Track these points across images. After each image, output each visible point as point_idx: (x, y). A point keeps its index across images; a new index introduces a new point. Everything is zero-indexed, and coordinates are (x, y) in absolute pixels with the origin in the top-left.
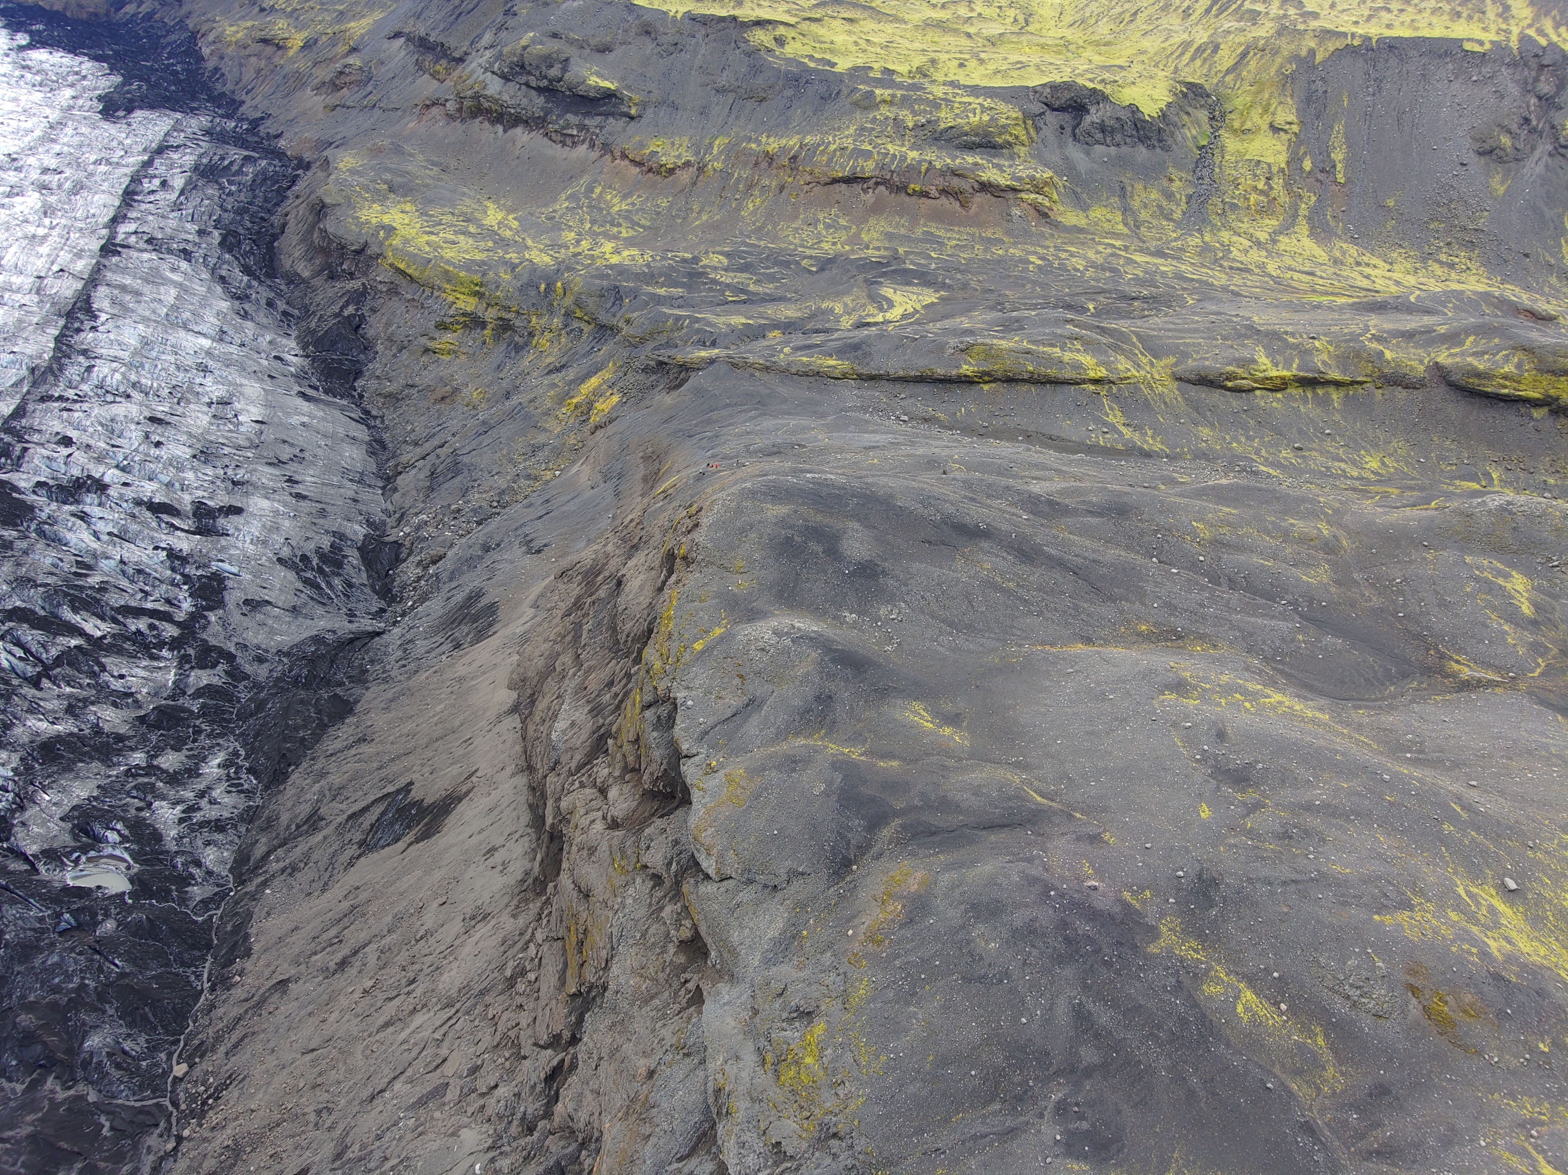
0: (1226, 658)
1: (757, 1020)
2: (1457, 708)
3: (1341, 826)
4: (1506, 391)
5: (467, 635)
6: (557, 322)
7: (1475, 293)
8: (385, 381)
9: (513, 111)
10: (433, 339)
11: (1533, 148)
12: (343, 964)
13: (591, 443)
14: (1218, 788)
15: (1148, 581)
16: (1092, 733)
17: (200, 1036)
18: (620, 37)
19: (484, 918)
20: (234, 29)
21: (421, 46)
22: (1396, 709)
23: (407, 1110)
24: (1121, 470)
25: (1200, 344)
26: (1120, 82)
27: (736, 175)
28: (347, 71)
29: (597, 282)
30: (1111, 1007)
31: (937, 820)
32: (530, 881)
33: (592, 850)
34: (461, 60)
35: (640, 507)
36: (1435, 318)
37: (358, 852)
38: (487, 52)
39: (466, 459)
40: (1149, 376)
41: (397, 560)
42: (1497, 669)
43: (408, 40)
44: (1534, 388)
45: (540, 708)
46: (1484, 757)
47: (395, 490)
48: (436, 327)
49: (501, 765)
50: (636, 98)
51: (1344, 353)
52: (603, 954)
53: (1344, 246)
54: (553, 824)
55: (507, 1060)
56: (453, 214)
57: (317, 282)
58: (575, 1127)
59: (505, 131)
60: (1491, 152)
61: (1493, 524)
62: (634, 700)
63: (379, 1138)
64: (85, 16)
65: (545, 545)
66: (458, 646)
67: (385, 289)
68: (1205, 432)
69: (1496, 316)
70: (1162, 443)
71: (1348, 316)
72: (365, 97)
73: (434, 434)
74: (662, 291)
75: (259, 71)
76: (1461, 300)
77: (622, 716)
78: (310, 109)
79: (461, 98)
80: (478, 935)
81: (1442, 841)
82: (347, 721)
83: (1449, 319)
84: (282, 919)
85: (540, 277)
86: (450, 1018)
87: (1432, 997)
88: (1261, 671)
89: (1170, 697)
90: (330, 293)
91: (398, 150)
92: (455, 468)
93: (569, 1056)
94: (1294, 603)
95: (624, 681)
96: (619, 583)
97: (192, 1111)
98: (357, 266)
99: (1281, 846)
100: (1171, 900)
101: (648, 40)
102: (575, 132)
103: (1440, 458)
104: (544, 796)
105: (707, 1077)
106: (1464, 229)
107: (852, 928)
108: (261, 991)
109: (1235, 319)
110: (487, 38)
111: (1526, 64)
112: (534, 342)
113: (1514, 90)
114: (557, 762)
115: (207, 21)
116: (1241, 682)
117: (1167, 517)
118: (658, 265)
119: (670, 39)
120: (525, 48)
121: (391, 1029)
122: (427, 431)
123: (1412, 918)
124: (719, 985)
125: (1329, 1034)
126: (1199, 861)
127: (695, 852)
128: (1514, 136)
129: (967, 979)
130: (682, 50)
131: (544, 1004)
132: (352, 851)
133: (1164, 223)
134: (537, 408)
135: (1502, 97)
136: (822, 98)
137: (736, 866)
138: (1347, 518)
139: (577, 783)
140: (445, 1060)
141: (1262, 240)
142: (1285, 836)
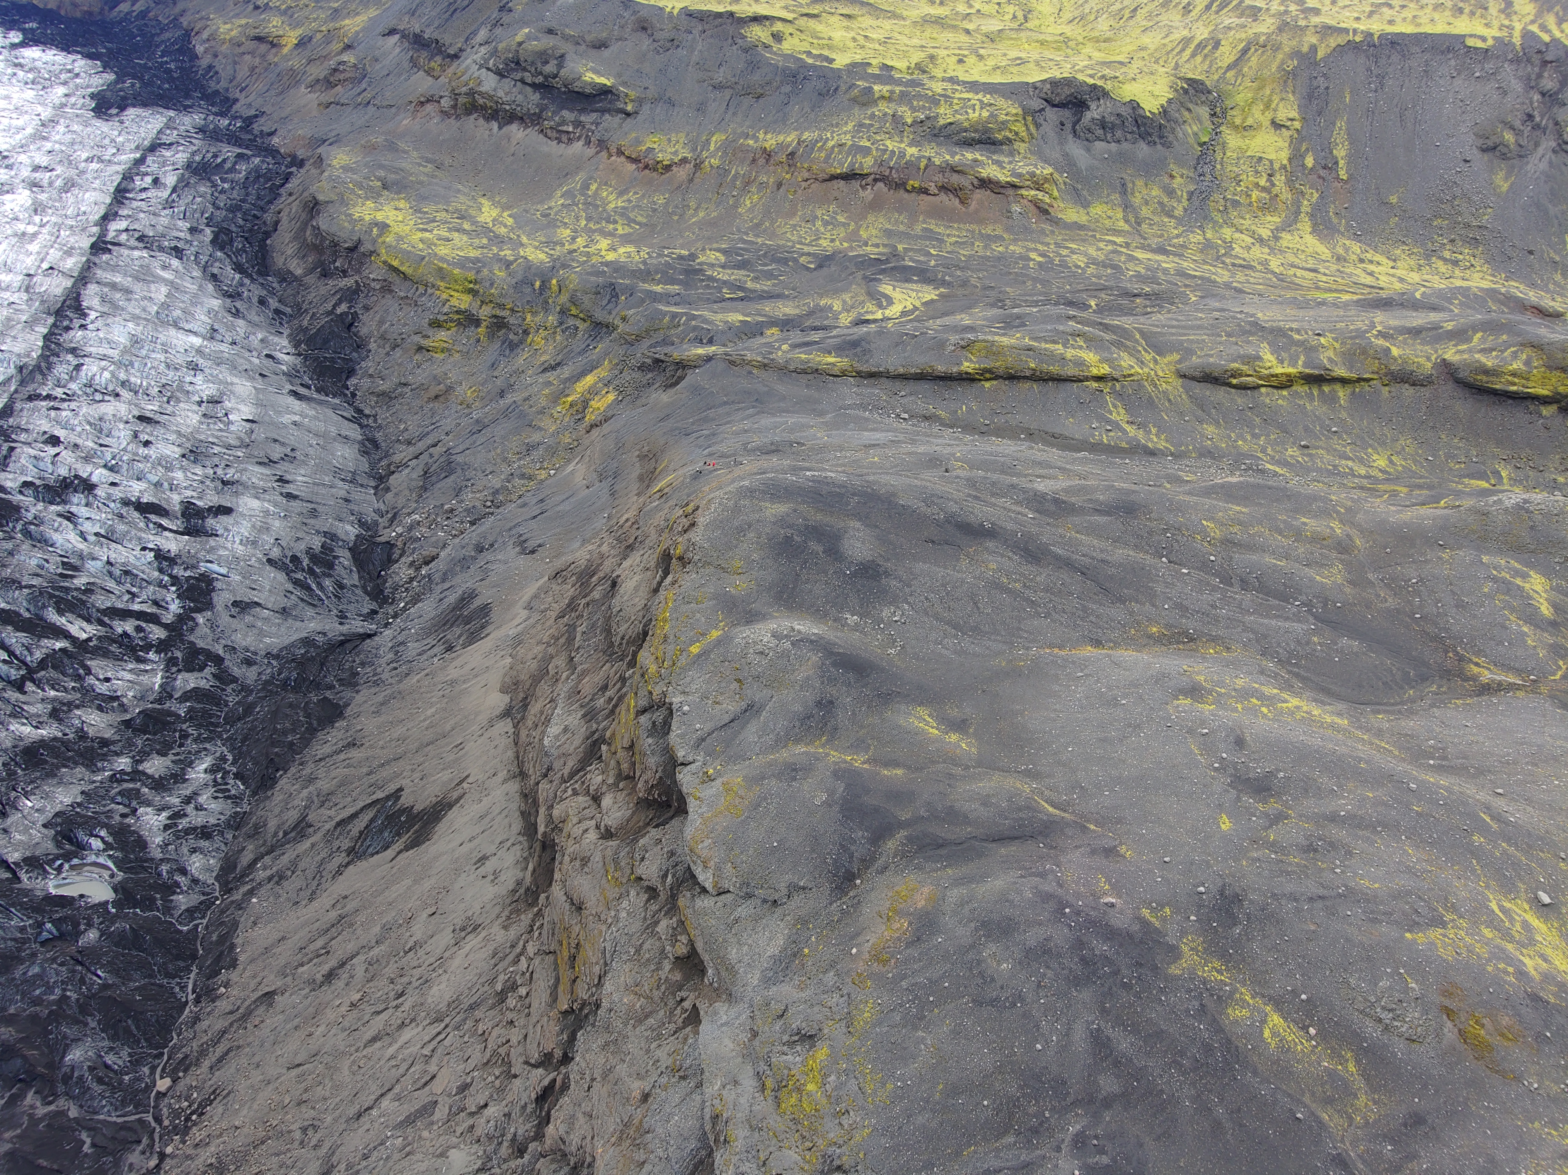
0: (1240, 661)
1: (756, 1043)
2: (1478, 712)
3: (1368, 838)
4: (1515, 388)
5: (459, 637)
6: (552, 319)
7: (1481, 289)
8: (377, 380)
9: (508, 107)
10: (427, 337)
11: (1537, 145)
12: (330, 976)
13: (586, 442)
14: (1239, 799)
15: (1158, 581)
16: (1104, 740)
17: (184, 1050)
18: (616, 33)
19: (475, 929)
20: (228, 26)
21: (415, 43)
22: (1416, 714)
23: (394, 1128)
24: (1126, 468)
25: (1204, 340)
26: (1121, 78)
27: (733, 172)
28: (341, 68)
29: (593, 279)
30: (1130, 1032)
31: (944, 831)
32: (522, 891)
33: (585, 861)
34: (456, 56)
35: (635, 507)
36: (1441, 315)
37: (347, 860)
38: (482, 48)
39: (460, 459)
40: (1153, 373)
41: (390, 561)
42: (1518, 672)
43: (403, 37)
44: (1543, 385)
45: (532, 712)
46: (1508, 763)
47: (388, 489)
48: (430, 325)
49: (492, 771)
50: (632, 94)
51: (1349, 350)
52: (597, 969)
53: (1347, 242)
54: (545, 832)
55: (497, 1078)
56: (447, 211)
57: (310, 280)
58: (567, 1151)
59: (500, 128)
60: (1495, 148)
61: (1510, 523)
62: (629, 705)
63: (366, 1157)
64: (78, 15)
65: (540, 546)
66: (450, 649)
67: (378, 287)
68: (1210, 430)
69: (1503, 312)
70: (1167, 441)
71: (1353, 313)
72: (359, 94)
73: (428, 433)
74: (658, 288)
75: (253, 69)
76: (1467, 297)
77: (616, 721)
78: (304, 106)
79: (455, 95)
80: (468, 948)
81: (1472, 853)
82: (337, 725)
83: (1456, 315)
84: (268, 928)
85: (535, 275)
86: (439, 1033)
87: (1467, 1020)
88: (1276, 674)
89: (1184, 702)
90: (323, 290)
91: (391, 147)
92: (449, 468)
93: (561, 1076)
94: (1308, 604)
95: (619, 685)
96: (614, 584)
97: (175, 1127)
98: (350, 263)
99: (1306, 860)
100: (1193, 918)
101: (643, 35)
102: (571, 129)
103: (1449, 456)
104: (536, 803)
105: (704, 1102)
106: (1468, 226)
107: (856, 946)
108: (247, 1003)
109: (1239, 316)
110: (483, 34)
111: (1529, 61)
112: (529, 340)
113: (1517, 86)
114: (549, 769)
115: (201, 19)
116: (1257, 686)
117: (1176, 516)
118: (655, 261)
119: (666, 35)
120: (520, 44)
121: (378, 1044)
122: (421, 429)
123: (1445, 936)
124: (716, 1004)
125: (1361, 1060)
126: (1221, 876)
127: (692, 865)
128: (1517, 133)
129: (978, 1003)
130: (678, 46)
131: (535, 1020)
132: (340, 858)
133: (1166, 220)
134: (531, 407)
135: (1505, 93)
136: (820, 94)
137: (734, 879)
138: (1360, 517)
139: (570, 790)
140: (434, 1077)
141: (1264, 236)
142: (1310, 849)
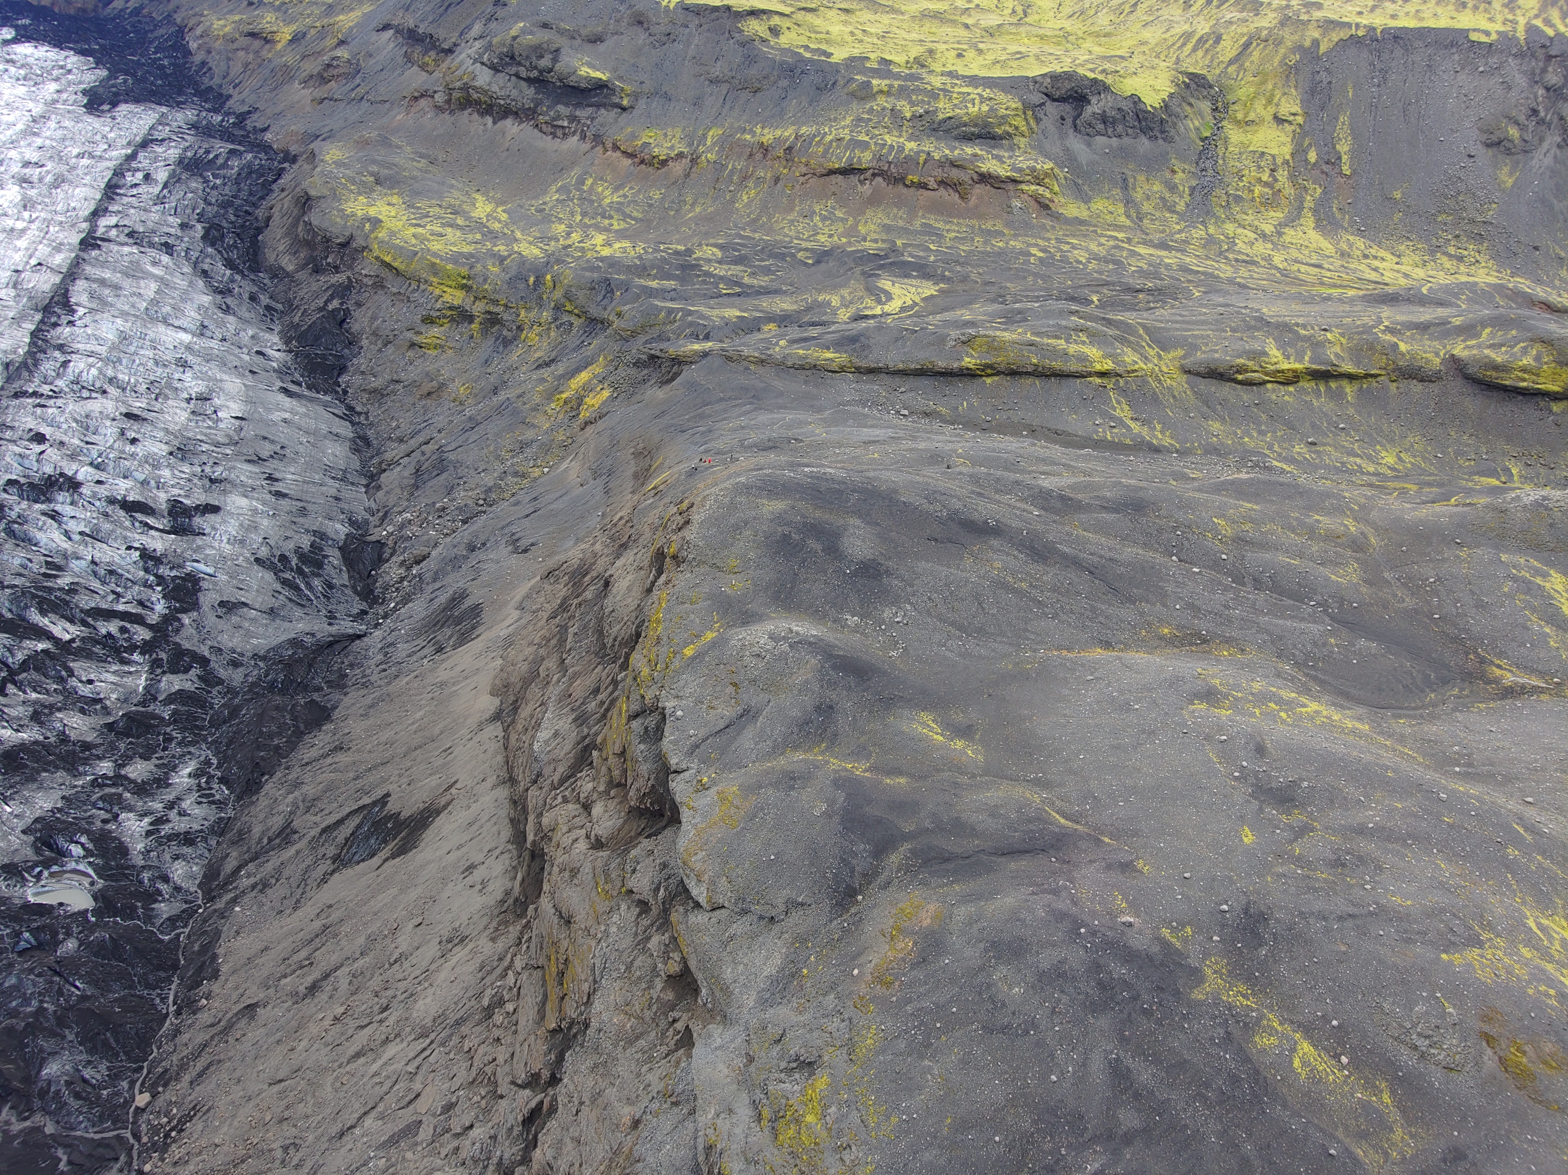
0: (1255, 664)
1: (752, 1069)
2: (1502, 716)
3: (1398, 852)
4: (1524, 384)
5: (450, 637)
6: (546, 315)
7: (1488, 285)
8: (369, 377)
9: (502, 102)
10: (419, 333)
11: (1541, 140)
12: (313, 989)
13: (581, 439)
14: (1261, 810)
15: (1169, 581)
16: (1117, 747)
17: (163, 1064)
18: (611, 27)
19: (462, 941)
20: (222, 22)
21: (409, 38)
22: (1439, 718)
23: (377, 1149)
24: (1131, 465)
25: (1208, 336)
26: (1122, 72)
27: (730, 167)
28: (335, 63)
29: (588, 274)
30: (1152, 1062)
31: (951, 845)
32: (511, 901)
33: (574, 872)
34: (450, 51)
35: (629, 505)
36: (1449, 310)
37: (332, 867)
38: (477, 43)
39: (452, 456)
40: (1157, 369)
41: (380, 560)
42: (1541, 674)
43: (397, 32)
44: (1554, 381)
45: (522, 716)
46: (1536, 771)
47: (379, 488)
48: (423, 321)
49: (482, 776)
50: (628, 88)
51: (1357, 345)
52: (585, 987)
53: (1351, 238)
54: (534, 841)
55: (483, 1098)
56: (440, 206)
57: (301, 275)
59: (495, 123)
60: (1499, 143)
61: (1529, 520)
62: (621, 710)
64: (72, 12)
65: (532, 545)
66: (440, 650)
67: (370, 283)
68: (1216, 426)
69: (1511, 307)
70: (1172, 438)
71: (1359, 308)
72: (353, 90)
73: (420, 431)
74: (654, 284)
75: (246, 65)
76: (1474, 292)
77: (608, 726)
78: (298, 102)
79: (450, 90)
80: (454, 960)
81: (1507, 867)
82: (324, 728)
83: (1464, 311)
84: (251, 938)
85: (529, 270)
86: (424, 1049)
87: (1508, 1046)
88: (1293, 677)
89: (1200, 707)
90: (315, 287)
91: (385, 142)
92: (441, 465)
93: (549, 1098)
94: (1323, 604)
95: (610, 688)
96: (607, 584)
97: (154, 1144)
98: (342, 259)
99: (1334, 876)
100: (1216, 938)
101: (639, 30)
102: (566, 124)
103: (1458, 453)
104: (525, 810)
105: (697, 1131)
106: (1472, 221)
107: (859, 966)
108: (229, 1016)
109: (1244, 311)
110: (477, 29)
111: (1533, 55)
112: (523, 336)
113: (1521, 81)
114: (539, 775)
115: (195, 15)
116: (1274, 690)
117: (1186, 513)
118: (650, 257)
119: (662, 29)
120: (515, 38)
121: (362, 1060)
122: (413, 427)
123: (1482, 956)
124: (710, 1026)
125: (1396, 1090)
126: (1245, 893)
127: (685, 878)
128: (1522, 128)
129: (989, 1029)
130: (675, 40)
131: (522, 1039)
132: (326, 866)
133: (1168, 215)
134: (525, 404)
135: (1509, 88)
136: (818, 89)
137: (729, 894)
138: (1374, 514)
139: (559, 797)
140: (418, 1096)
141: (1267, 232)
142: (1338, 863)
